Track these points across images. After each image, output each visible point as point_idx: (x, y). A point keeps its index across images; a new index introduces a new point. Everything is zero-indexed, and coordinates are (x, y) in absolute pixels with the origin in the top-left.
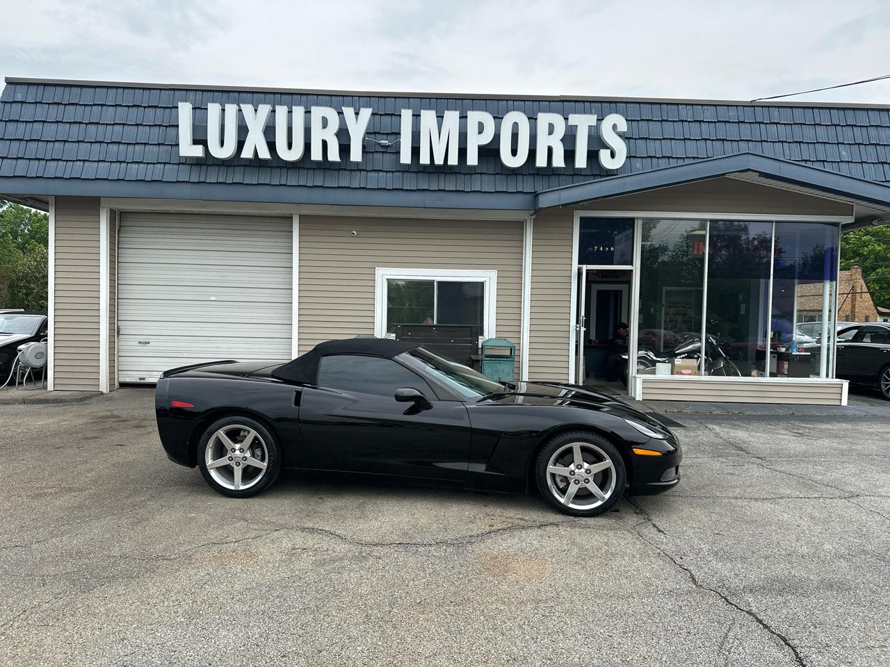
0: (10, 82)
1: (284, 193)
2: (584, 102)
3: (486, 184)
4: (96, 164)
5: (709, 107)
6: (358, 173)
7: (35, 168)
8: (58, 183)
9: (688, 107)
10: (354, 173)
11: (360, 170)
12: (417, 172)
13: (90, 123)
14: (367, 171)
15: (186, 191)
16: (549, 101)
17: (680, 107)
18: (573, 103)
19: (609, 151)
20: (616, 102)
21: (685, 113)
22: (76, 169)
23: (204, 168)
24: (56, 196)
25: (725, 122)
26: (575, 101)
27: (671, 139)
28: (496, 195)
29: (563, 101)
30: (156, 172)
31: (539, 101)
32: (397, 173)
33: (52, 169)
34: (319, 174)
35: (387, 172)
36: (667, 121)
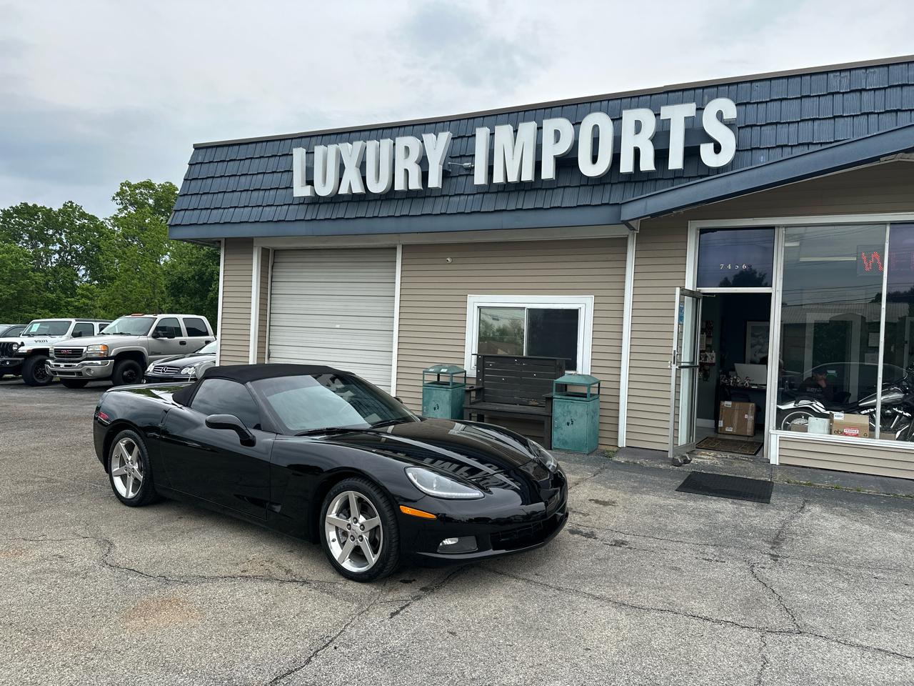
0: (197, 148)
1: (377, 225)
2: (694, 89)
3: (569, 198)
4: (242, 209)
5: (876, 70)
6: (442, 198)
7: (204, 217)
8: (217, 228)
9: (843, 74)
10: (438, 199)
11: (444, 196)
12: (497, 192)
13: (242, 175)
14: (450, 196)
15: (301, 229)
16: (651, 95)
17: (831, 75)
18: (680, 93)
19: (712, 145)
20: (737, 83)
21: (835, 83)
22: (228, 215)
23: (317, 206)
24: (226, 239)
25: (902, 86)
26: (683, 90)
27: (814, 120)
28: (578, 210)
29: (667, 92)
30: (281, 213)
31: (639, 96)
32: (478, 196)
33: (216, 216)
34: (407, 202)
35: (468, 195)
36: (809, 96)
